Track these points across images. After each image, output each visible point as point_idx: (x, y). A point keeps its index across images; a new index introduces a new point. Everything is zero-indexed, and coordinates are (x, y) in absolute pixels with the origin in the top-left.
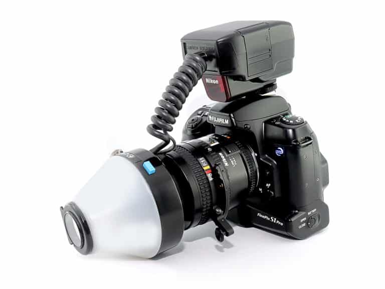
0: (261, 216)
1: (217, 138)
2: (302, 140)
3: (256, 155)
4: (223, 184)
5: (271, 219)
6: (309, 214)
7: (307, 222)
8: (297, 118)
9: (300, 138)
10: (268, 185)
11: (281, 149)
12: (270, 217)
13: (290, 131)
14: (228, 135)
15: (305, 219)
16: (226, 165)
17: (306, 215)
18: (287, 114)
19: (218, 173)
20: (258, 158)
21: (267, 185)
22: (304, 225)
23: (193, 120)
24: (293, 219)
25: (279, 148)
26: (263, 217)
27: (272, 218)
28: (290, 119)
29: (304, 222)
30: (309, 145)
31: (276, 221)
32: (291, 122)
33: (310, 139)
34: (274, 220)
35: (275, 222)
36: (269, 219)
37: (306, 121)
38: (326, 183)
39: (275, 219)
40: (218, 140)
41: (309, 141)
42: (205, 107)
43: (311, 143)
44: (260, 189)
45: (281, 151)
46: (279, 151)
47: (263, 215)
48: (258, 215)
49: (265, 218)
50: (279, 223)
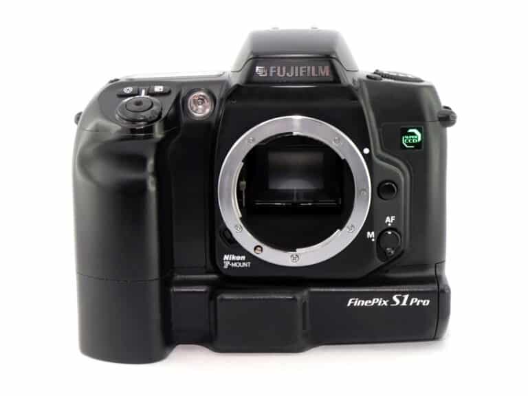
0: (357, 303)
3: (367, 151)
5: (391, 302)
10: (390, 220)
11: (416, 131)
12: (388, 296)
21: (387, 220)
23: (138, 103)
25: (410, 131)
26: (366, 303)
27: (395, 297)
31: (408, 302)
34: (402, 300)
35: (404, 304)
36: (385, 303)
39: (406, 296)
44: (369, 233)
45: (416, 137)
46: (410, 137)
47: (365, 300)
48: (349, 305)
49: (372, 305)
50: (419, 301)
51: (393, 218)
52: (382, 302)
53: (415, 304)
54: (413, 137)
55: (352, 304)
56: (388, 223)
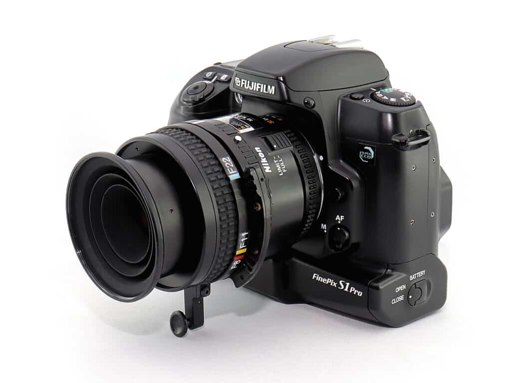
0: (319, 278)
1: (250, 120)
2: (411, 135)
3: (321, 158)
4: (262, 205)
5: (338, 285)
6: (412, 278)
7: (407, 293)
8: (403, 95)
9: (407, 131)
10: (340, 218)
11: (370, 149)
12: (337, 281)
13: (389, 118)
14: (270, 118)
15: (402, 287)
16: (267, 171)
17: (405, 281)
18: (384, 87)
19: (253, 183)
20: (324, 164)
21: (338, 218)
22: (401, 298)
23: (196, 88)
24: (382, 285)
25: (366, 148)
26: (323, 280)
27: (341, 282)
28: (390, 95)
29: (400, 293)
30: (423, 147)
31: (349, 289)
32: (393, 100)
33: (425, 134)
34: (345, 286)
35: (346, 290)
36: (335, 284)
37: (419, 102)
38: (446, 223)
39: (348, 284)
40: (252, 124)
41: (422, 137)
42: (219, 66)
43: (426, 143)
44: (322, 225)
45: (370, 154)
46: (366, 153)
47: (323, 278)
48: (313, 278)
49: (327, 283)
50: (356, 291)
51: (342, 218)
52: (333, 284)
53: (353, 292)
54: (367, 153)
55: (315, 278)
56: (338, 220)
